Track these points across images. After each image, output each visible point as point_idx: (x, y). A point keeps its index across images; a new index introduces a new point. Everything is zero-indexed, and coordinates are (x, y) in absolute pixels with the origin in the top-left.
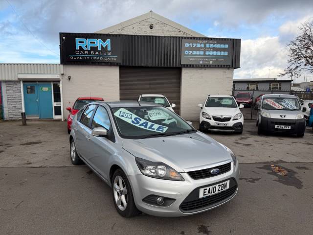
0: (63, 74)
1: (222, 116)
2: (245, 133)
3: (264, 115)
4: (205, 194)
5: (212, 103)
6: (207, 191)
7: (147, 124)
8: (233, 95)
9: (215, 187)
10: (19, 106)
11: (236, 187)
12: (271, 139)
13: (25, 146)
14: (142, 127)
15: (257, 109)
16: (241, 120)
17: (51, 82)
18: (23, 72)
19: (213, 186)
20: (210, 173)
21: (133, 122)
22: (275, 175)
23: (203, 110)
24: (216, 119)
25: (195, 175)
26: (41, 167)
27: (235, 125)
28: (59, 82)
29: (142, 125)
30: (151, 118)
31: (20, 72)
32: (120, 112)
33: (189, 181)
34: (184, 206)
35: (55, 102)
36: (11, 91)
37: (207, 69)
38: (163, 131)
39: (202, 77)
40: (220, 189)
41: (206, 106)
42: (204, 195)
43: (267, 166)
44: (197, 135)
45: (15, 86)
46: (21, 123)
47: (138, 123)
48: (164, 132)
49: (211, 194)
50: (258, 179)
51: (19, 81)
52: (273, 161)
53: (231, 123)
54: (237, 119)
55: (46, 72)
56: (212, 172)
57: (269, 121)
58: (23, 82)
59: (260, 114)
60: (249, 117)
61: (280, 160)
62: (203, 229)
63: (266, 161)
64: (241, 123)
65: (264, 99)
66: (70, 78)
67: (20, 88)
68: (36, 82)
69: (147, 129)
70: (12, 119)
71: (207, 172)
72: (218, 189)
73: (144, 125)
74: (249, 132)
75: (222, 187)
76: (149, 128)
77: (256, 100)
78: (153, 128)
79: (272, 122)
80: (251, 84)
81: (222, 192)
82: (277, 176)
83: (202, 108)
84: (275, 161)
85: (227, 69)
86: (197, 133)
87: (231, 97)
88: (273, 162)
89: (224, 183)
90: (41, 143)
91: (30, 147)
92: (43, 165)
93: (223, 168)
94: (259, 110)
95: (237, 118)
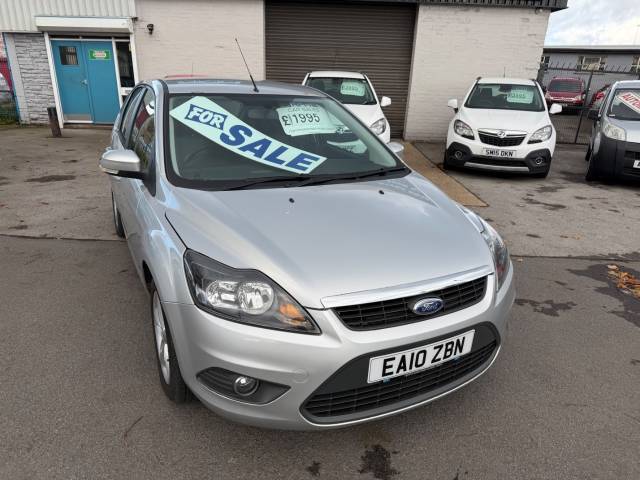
0: (135, 19)
1: (502, 131)
2: (556, 175)
3: (609, 134)
4: (388, 371)
5: (484, 97)
6: (396, 364)
7: (266, 144)
8: (539, 80)
9: (425, 352)
10: (47, 92)
11: (495, 344)
12: (616, 195)
13: (38, 183)
14: (249, 155)
15: (595, 118)
16: (549, 144)
17: (110, 38)
18: (47, 13)
19: (416, 351)
20: (410, 311)
21: (224, 137)
22: (616, 297)
23: (459, 116)
24: (486, 138)
25: (356, 317)
26: (44, 237)
27: (532, 156)
28: (129, 38)
29: (250, 147)
30: (289, 130)
31: (40, 13)
32: (192, 107)
33: (334, 336)
34: (317, 404)
35: (122, 86)
36: (27, 59)
37: (482, 9)
38: (304, 169)
39: (467, 30)
40: (441, 355)
41: (466, 105)
42: (384, 374)
43: (597, 268)
44: (407, 183)
45: (35, 46)
46: (49, 132)
47: (240, 140)
48: (307, 172)
49: (408, 371)
50: (566, 307)
51: (41, 33)
52: (615, 255)
53: (521, 151)
54: (540, 141)
55: (97, 14)
56: (416, 307)
57: (619, 148)
58: (51, 36)
59: (600, 129)
60: (571, 136)
61: (635, 253)
62: (378, 461)
63: (597, 253)
64: (547, 151)
65: (618, 91)
66: (151, 28)
67: (45, 50)
68: (77, 37)
69: (261, 160)
70: (38, 122)
71: (402, 306)
72: (431, 357)
73: (258, 148)
74: (564, 173)
75: (447, 350)
76: (267, 159)
77: (595, 98)
78: (279, 157)
79: (628, 152)
80: (589, 57)
81: (445, 364)
82: (621, 299)
83: (456, 110)
84: (620, 254)
85: (533, 11)
86: (408, 178)
87: (533, 84)
88: (615, 258)
89: (454, 339)
90: (72, 178)
91: (46, 186)
92: (50, 233)
93: (456, 293)
94: (599, 119)
95: (540, 137)
